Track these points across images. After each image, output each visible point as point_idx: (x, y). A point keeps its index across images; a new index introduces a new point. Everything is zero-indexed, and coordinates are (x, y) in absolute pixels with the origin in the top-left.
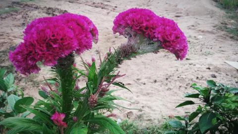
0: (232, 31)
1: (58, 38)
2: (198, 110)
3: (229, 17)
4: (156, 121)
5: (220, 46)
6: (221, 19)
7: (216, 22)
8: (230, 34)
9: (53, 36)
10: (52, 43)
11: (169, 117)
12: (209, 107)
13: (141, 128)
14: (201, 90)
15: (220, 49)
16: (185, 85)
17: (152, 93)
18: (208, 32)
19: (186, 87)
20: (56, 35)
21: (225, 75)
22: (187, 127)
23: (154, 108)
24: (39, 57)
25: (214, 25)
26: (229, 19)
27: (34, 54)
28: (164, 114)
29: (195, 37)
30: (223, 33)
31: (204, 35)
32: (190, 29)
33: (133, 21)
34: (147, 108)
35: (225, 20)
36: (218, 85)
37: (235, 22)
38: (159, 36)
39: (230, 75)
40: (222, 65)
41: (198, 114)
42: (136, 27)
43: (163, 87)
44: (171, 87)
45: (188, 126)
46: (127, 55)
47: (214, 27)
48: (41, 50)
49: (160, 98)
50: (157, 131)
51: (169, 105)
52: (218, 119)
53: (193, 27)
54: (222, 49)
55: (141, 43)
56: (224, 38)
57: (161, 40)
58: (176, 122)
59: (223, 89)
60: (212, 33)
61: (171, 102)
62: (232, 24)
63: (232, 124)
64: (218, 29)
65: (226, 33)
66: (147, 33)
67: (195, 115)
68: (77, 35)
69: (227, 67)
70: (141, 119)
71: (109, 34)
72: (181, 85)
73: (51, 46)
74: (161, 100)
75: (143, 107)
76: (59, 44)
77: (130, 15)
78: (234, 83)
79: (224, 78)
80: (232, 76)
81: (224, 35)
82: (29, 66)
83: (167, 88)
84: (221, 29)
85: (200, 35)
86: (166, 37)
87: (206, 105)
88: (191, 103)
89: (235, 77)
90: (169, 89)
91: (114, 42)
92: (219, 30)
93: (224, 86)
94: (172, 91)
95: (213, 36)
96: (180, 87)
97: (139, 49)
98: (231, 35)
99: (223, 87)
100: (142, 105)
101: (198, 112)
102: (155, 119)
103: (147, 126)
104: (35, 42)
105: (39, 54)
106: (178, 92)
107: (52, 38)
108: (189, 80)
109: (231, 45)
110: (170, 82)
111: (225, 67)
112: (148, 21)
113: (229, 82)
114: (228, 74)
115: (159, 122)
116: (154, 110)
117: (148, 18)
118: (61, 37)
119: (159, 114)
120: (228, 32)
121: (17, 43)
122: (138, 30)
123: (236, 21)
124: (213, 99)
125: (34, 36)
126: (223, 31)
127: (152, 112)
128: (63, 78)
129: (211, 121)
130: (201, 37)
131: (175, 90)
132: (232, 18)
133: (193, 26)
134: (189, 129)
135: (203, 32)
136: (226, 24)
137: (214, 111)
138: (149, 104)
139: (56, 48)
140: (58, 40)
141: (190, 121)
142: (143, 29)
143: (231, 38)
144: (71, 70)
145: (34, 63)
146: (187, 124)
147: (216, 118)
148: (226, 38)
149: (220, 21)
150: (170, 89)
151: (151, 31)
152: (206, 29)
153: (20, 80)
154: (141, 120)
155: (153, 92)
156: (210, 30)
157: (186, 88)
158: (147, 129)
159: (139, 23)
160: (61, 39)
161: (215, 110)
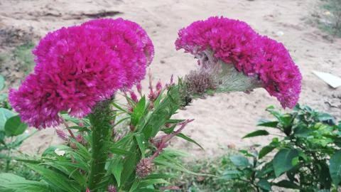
0: (326, 28)
1: (95, 71)
2: (273, 143)
3: (324, 7)
4: (210, 152)
5: (308, 48)
6: (313, 8)
7: (306, 13)
8: (323, 32)
9: (88, 67)
10: (85, 80)
11: (229, 146)
12: (289, 141)
13: (188, 161)
14: (281, 117)
15: (307, 53)
16: (253, 103)
17: (206, 112)
18: (292, 26)
19: (255, 105)
20: (92, 65)
21: (311, 91)
22: (255, 166)
23: (209, 133)
24: (62, 104)
25: (301, 17)
26: (323, 10)
27: (53, 99)
28: (221, 142)
29: (273, 33)
30: (314, 29)
31: (286, 31)
32: (267, 20)
33: (219, 42)
34: (197, 132)
35: (317, 11)
36: (302, 107)
37: (332, 15)
38: (262, 71)
39: (318, 92)
40: (309, 76)
41: (273, 148)
42: (224, 52)
43: (222, 103)
44: (234, 105)
45: (257, 164)
46: (199, 91)
47: (302, 19)
48: (67, 92)
49: (217, 120)
50: (211, 166)
51: (229, 130)
52: (301, 158)
53: (271, 18)
54: (310, 53)
55: (224, 73)
56: (314, 37)
57: (265, 79)
58: (240, 158)
59: (309, 114)
60: (297, 28)
61: (231, 126)
62: (327, 17)
63: (319, 166)
64: (307, 23)
65: (317, 30)
66: (240, 64)
67: (267, 150)
68: (124, 61)
69: (314, 79)
70: (189, 147)
71: (147, 20)
72: (248, 101)
73: (84, 84)
74: (219, 122)
75: (192, 131)
76: (97, 81)
77: (215, 31)
78: (323, 104)
79: (309, 96)
80: (320, 93)
81: (314, 32)
82: (44, 117)
83: (228, 105)
84: (310, 23)
85: (280, 30)
86: (273, 75)
87: (286, 139)
88: (265, 133)
89: (324, 96)
90: (231, 107)
91: (155, 32)
92: (308, 26)
93: (310, 109)
94: (234, 109)
95: (299, 33)
96: (247, 104)
97: (220, 83)
98: (325, 34)
99: (309, 111)
100: (191, 128)
101: (273, 146)
102: (208, 149)
103: (197, 159)
104: (57, 77)
105: (62, 99)
106: (243, 112)
107: (86, 71)
108: (259, 96)
109: (323, 48)
110: (233, 96)
111: (311, 79)
112: (243, 43)
113: (316, 102)
114: (315, 89)
115: (214, 152)
116: (208, 137)
117: (243, 39)
118: (100, 69)
119: (214, 142)
120: (320, 28)
121: (8, 25)
122: (226, 57)
123: (334, 13)
124: (296, 130)
125: (54, 64)
126: (313, 26)
127: (204, 139)
128: (95, 126)
129: (291, 161)
130: (282, 33)
131: (239, 109)
132: (328, 8)
133: (271, 16)
134: (257, 169)
135: (285, 26)
136: (318, 17)
137: (295, 147)
138: (202, 126)
139: (92, 87)
140: (95, 74)
141: (260, 158)
142: (236, 57)
143: (325, 37)
144: (109, 112)
145: (54, 113)
146: (255, 162)
147: (298, 158)
148: (316, 37)
149: (310, 12)
150: (233, 107)
151: (248, 62)
152: (290, 22)
153: (13, 82)
154: (188, 150)
155: (208, 110)
156: (295, 24)
157: (255, 107)
158: (197, 162)
159: (228, 47)
160: (101, 72)
161: (297, 145)
